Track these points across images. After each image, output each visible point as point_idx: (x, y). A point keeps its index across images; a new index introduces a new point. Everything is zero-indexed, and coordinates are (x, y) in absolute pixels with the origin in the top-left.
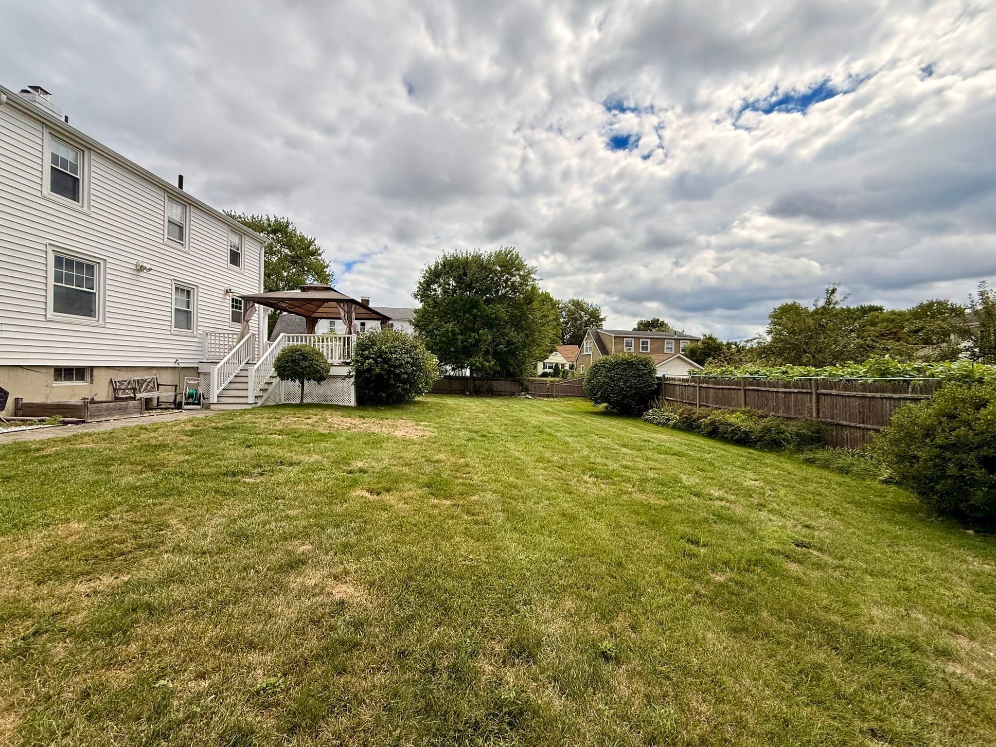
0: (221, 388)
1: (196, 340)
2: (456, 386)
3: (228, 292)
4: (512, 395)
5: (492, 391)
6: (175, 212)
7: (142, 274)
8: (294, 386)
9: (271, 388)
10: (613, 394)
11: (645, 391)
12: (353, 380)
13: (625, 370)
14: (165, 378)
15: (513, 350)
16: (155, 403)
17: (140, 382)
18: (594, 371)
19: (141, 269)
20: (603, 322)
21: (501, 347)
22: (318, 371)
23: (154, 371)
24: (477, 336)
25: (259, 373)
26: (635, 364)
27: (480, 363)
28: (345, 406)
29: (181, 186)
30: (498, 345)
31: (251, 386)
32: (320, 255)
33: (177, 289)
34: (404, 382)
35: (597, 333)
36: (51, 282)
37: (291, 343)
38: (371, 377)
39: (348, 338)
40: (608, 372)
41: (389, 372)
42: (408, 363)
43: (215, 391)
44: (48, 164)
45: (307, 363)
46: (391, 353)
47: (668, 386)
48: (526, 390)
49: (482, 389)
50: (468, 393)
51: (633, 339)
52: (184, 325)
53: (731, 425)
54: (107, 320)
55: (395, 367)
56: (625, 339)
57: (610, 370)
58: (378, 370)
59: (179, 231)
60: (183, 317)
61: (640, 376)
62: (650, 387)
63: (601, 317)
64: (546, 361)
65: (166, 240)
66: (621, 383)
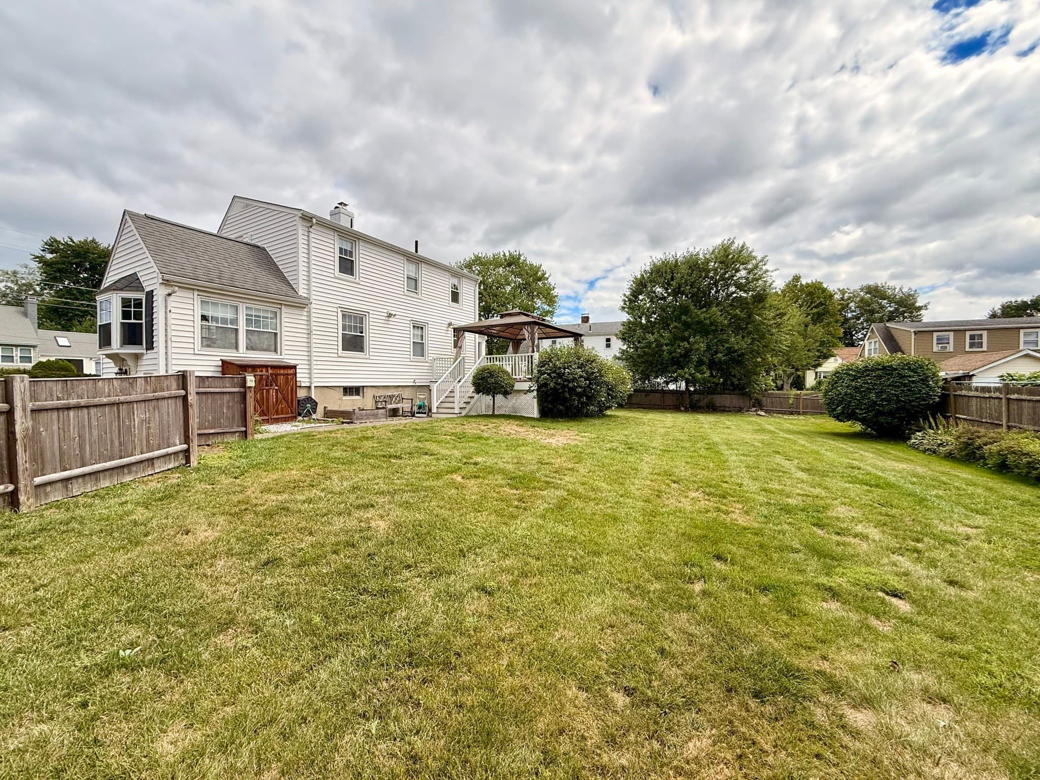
0: (439, 401)
1: (428, 364)
2: (669, 400)
3: (450, 324)
4: (739, 410)
5: (713, 406)
6: (410, 270)
7: (391, 319)
8: (486, 399)
9: (473, 401)
10: (861, 409)
11: (914, 406)
12: (535, 393)
13: (880, 377)
14: (406, 394)
15: (736, 358)
16: (401, 412)
17: (391, 397)
18: (833, 380)
19: (390, 315)
20: (922, 312)
21: (720, 355)
22: (503, 387)
23: (400, 389)
24: (687, 345)
25: (463, 389)
26: (896, 369)
27: (690, 375)
28: (528, 417)
29: (416, 251)
30: (716, 353)
31: (456, 399)
32: (547, 279)
33: (414, 327)
34: (580, 395)
35: (887, 328)
36: (341, 332)
37: (489, 363)
38: (547, 391)
39: (532, 356)
40: (853, 380)
41: (564, 387)
42: (581, 376)
43: (435, 405)
44: (337, 255)
45: (493, 380)
46: (564, 369)
47: (960, 399)
48: (758, 405)
49: (701, 404)
50: (683, 409)
51: (951, 334)
52: (420, 354)
53: (1027, 454)
54: (371, 354)
55: (569, 381)
56: (935, 334)
57: (855, 378)
58: (552, 385)
59: (414, 283)
60: (418, 347)
61: (905, 385)
62: (925, 400)
63: (917, 304)
64: (819, 369)
65: (406, 291)
66: (873, 396)
